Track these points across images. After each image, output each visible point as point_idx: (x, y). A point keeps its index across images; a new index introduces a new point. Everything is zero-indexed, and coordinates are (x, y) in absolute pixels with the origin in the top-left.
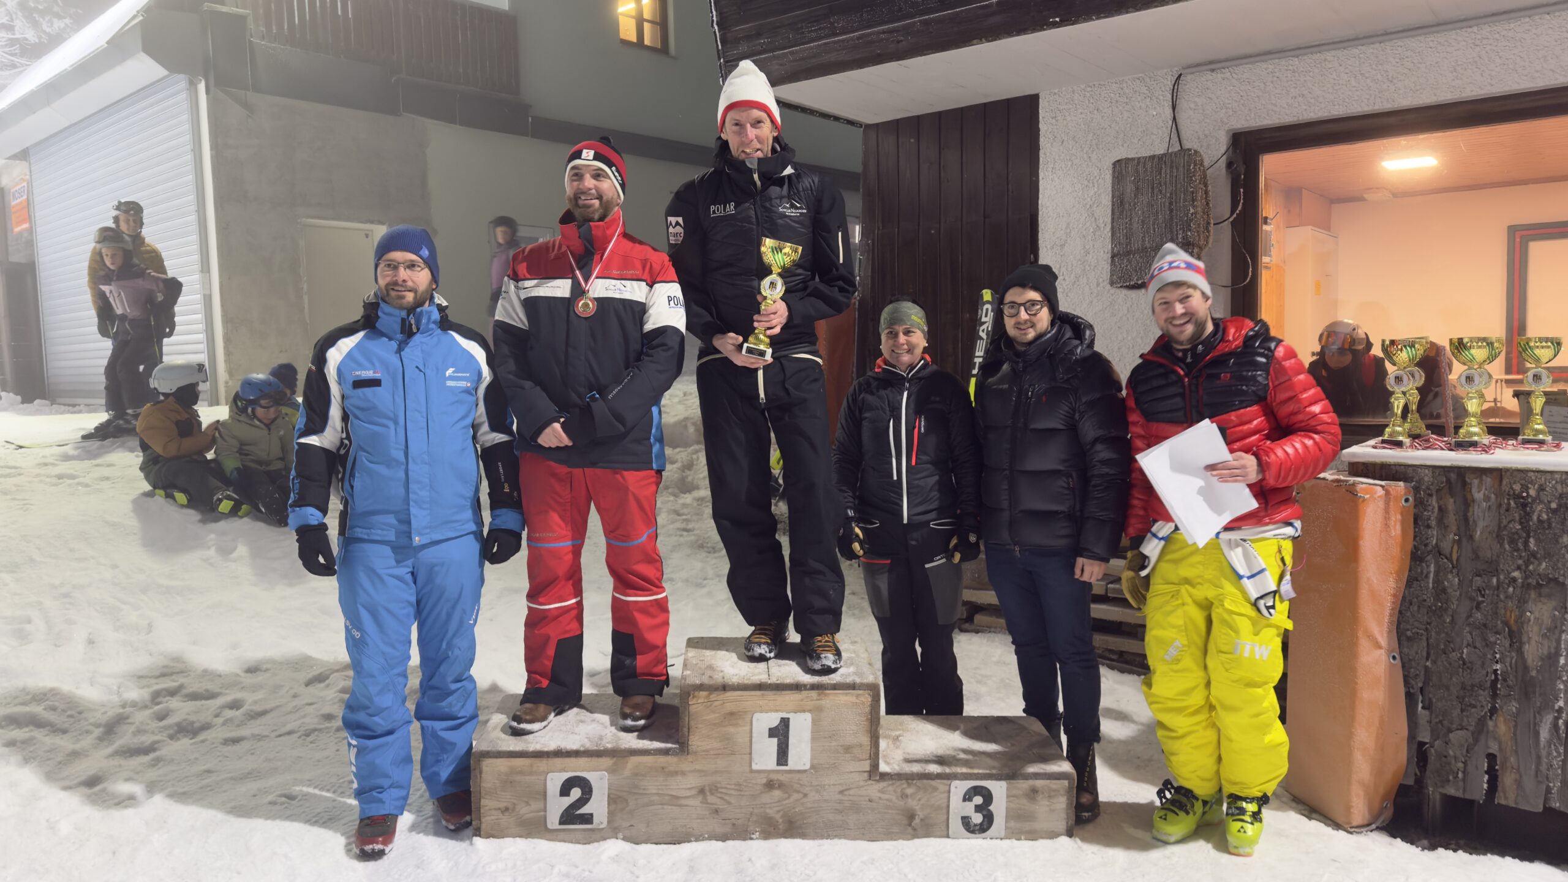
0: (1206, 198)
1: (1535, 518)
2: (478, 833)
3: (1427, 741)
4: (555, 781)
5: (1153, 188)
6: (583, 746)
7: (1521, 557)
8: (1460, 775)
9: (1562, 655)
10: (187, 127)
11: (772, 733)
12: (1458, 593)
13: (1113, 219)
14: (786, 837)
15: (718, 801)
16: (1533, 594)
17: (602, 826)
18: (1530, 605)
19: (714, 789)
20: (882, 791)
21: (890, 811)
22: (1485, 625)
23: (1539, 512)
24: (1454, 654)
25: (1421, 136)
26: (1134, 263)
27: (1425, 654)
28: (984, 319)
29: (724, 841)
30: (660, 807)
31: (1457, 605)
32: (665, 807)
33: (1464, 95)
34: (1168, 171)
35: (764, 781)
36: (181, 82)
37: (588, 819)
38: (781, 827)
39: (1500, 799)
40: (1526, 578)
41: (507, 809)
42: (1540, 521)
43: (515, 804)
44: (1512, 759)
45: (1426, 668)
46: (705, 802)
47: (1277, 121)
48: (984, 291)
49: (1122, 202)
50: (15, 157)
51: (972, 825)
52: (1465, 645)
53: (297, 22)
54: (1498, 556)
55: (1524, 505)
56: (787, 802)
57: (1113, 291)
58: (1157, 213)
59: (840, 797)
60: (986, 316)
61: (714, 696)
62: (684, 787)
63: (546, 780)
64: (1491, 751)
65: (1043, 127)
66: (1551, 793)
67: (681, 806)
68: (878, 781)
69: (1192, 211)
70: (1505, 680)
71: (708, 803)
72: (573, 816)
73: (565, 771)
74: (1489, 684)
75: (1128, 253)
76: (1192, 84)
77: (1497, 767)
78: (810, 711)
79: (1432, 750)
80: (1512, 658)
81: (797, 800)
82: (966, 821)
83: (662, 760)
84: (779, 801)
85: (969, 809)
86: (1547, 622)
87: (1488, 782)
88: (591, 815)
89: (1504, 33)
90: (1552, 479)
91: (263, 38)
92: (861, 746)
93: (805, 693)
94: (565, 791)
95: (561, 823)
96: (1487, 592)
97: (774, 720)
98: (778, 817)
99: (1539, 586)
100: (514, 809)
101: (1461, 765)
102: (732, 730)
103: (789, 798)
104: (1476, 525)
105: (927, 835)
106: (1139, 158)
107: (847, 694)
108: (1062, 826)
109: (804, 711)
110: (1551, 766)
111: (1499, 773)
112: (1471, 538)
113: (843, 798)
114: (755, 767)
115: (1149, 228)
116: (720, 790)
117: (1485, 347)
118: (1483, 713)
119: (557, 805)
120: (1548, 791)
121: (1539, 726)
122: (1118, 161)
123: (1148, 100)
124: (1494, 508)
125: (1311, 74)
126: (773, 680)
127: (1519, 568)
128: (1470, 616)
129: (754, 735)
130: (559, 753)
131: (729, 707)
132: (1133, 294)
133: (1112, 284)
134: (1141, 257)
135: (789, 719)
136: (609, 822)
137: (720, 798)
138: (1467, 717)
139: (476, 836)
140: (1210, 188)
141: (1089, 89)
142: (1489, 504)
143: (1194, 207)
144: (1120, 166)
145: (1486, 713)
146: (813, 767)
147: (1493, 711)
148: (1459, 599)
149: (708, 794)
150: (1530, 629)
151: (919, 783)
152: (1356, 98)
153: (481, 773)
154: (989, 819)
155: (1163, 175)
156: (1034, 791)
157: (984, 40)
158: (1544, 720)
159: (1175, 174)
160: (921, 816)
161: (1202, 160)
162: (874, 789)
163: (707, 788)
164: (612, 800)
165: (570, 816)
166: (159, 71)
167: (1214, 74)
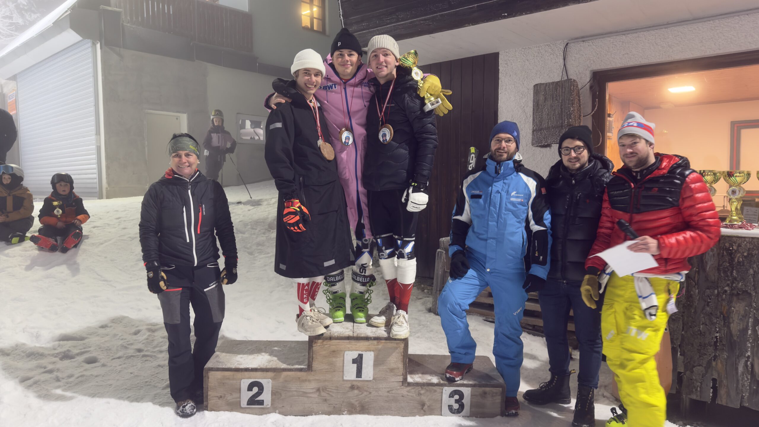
0: (579, 104)
1: (736, 260)
2: (206, 408)
3: (682, 371)
4: (245, 383)
5: (553, 98)
6: (259, 366)
7: (729, 280)
8: (699, 389)
9: (749, 329)
10: (91, 65)
11: (354, 361)
12: (698, 298)
13: (533, 113)
14: (360, 414)
15: (327, 395)
16: (735, 299)
17: (268, 407)
18: (734, 304)
19: (325, 389)
20: (408, 392)
21: (412, 402)
22: (711, 314)
23: (738, 258)
24: (696, 328)
25: (686, 74)
26: (543, 134)
27: (681, 328)
28: (471, 162)
29: (329, 415)
30: (297, 397)
31: (698, 304)
32: (300, 397)
33: (706, 54)
34: (561, 90)
35: (350, 385)
36: (88, 43)
37: (261, 403)
38: (357, 409)
39: (718, 402)
40: (732, 290)
41: (221, 397)
42: (739, 262)
43: (225, 394)
44: (724, 381)
45: (682, 334)
46: (320, 395)
47: (615, 66)
48: (471, 148)
49: (538, 105)
50: (10, 79)
51: (453, 409)
52: (701, 323)
53: (145, 16)
54: (718, 279)
55: (731, 254)
56: (361, 396)
57: (534, 148)
58: (555, 109)
59: (386, 394)
60: (472, 160)
61: (325, 343)
62: (310, 388)
63: (240, 383)
64: (714, 377)
65: (501, 68)
66: (744, 399)
67: (308, 397)
68: (407, 387)
69: (572, 109)
70: (721, 341)
71: (321, 396)
72: (253, 401)
73: (251, 379)
74: (713, 343)
75: (541, 130)
76: (574, 48)
77: (717, 385)
78: (373, 351)
79: (685, 376)
80: (725, 330)
81: (366, 395)
82: (450, 408)
83: (299, 374)
84: (357, 396)
85: (452, 401)
86: (742, 312)
87: (712, 393)
88: (263, 401)
89: (726, 24)
90: (745, 241)
91: (129, 23)
92: (398, 368)
93: (371, 342)
94: (250, 388)
95: (248, 404)
96: (712, 297)
97: (355, 355)
98: (356, 404)
99: (738, 294)
100: (224, 397)
101: (699, 384)
102: (334, 359)
103: (362, 393)
104: (706, 262)
105: (431, 414)
106: (546, 83)
107: (392, 343)
108: (498, 410)
109: (370, 351)
110: (744, 385)
111: (718, 388)
112: (704, 270)
113: (389, 395)
114: (345, 378)
115: (550, 118)
116: (328, 390)
117: (712, 175)
118: (710, 358)
119: (246, 396)
120: (743, 397)
121: (738, 365)
122: (536, 85)
123: (552, 55)
124: (716, 255)
125: (632, 44)
126: (355, 335)
127: (728, 285)
128: (703, 310)
129: (345, 362)
130: (247, 370)
131: (333, 348)
132: (544, 150)
133: (533, 144)
134: (547, 132)
135: (362, 354)
136: (272, 404)
137: (328, 394)
138: (702, 359)
139: (206, 410)
140: (581, 98)
141: (523, 50)
142: (713, 253)
143: (573, 107)
144: (537, 87)
145: (711, 358)
146: (374, 379)
147: (715, 357)
148: (699, 300)
149: (321, 391)
150: (734, 316)
151: (427, 388)
152: (653, 55)
153: (208, 378)
154: (462, 406)
155: (558, 92)
156: (485, 393)
157: (471, 25)
158: (741, 362)
159: (564, 91)
160: (428, 405)
161: (577, 84)
162: (405, 391)
163: (321, 389)
164: (274, 393)
165: (252, 401)
166: (78, 38)
167: (584, 43)
